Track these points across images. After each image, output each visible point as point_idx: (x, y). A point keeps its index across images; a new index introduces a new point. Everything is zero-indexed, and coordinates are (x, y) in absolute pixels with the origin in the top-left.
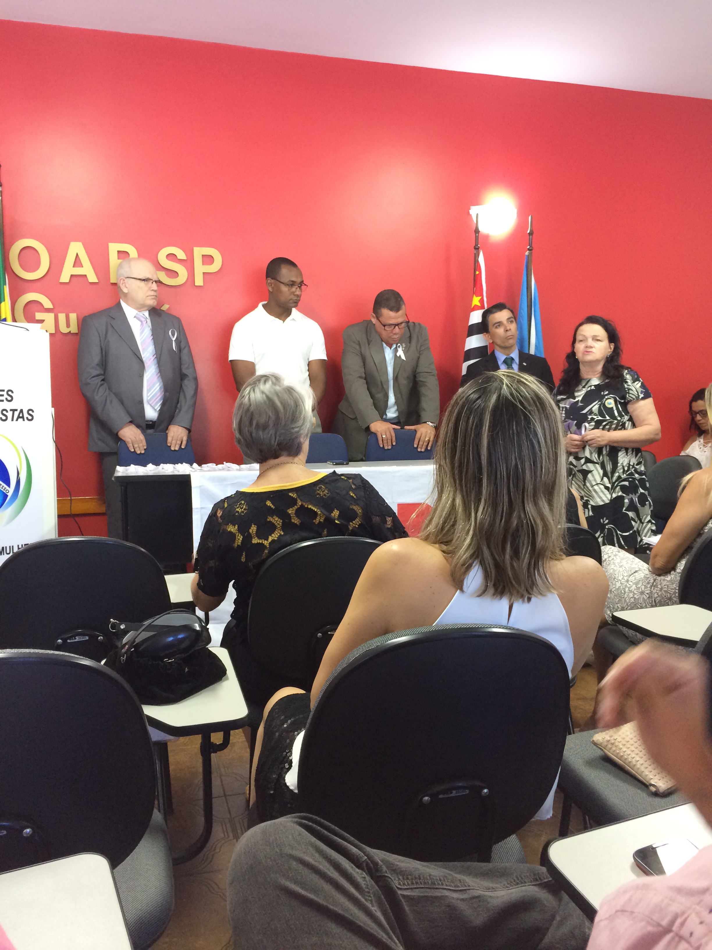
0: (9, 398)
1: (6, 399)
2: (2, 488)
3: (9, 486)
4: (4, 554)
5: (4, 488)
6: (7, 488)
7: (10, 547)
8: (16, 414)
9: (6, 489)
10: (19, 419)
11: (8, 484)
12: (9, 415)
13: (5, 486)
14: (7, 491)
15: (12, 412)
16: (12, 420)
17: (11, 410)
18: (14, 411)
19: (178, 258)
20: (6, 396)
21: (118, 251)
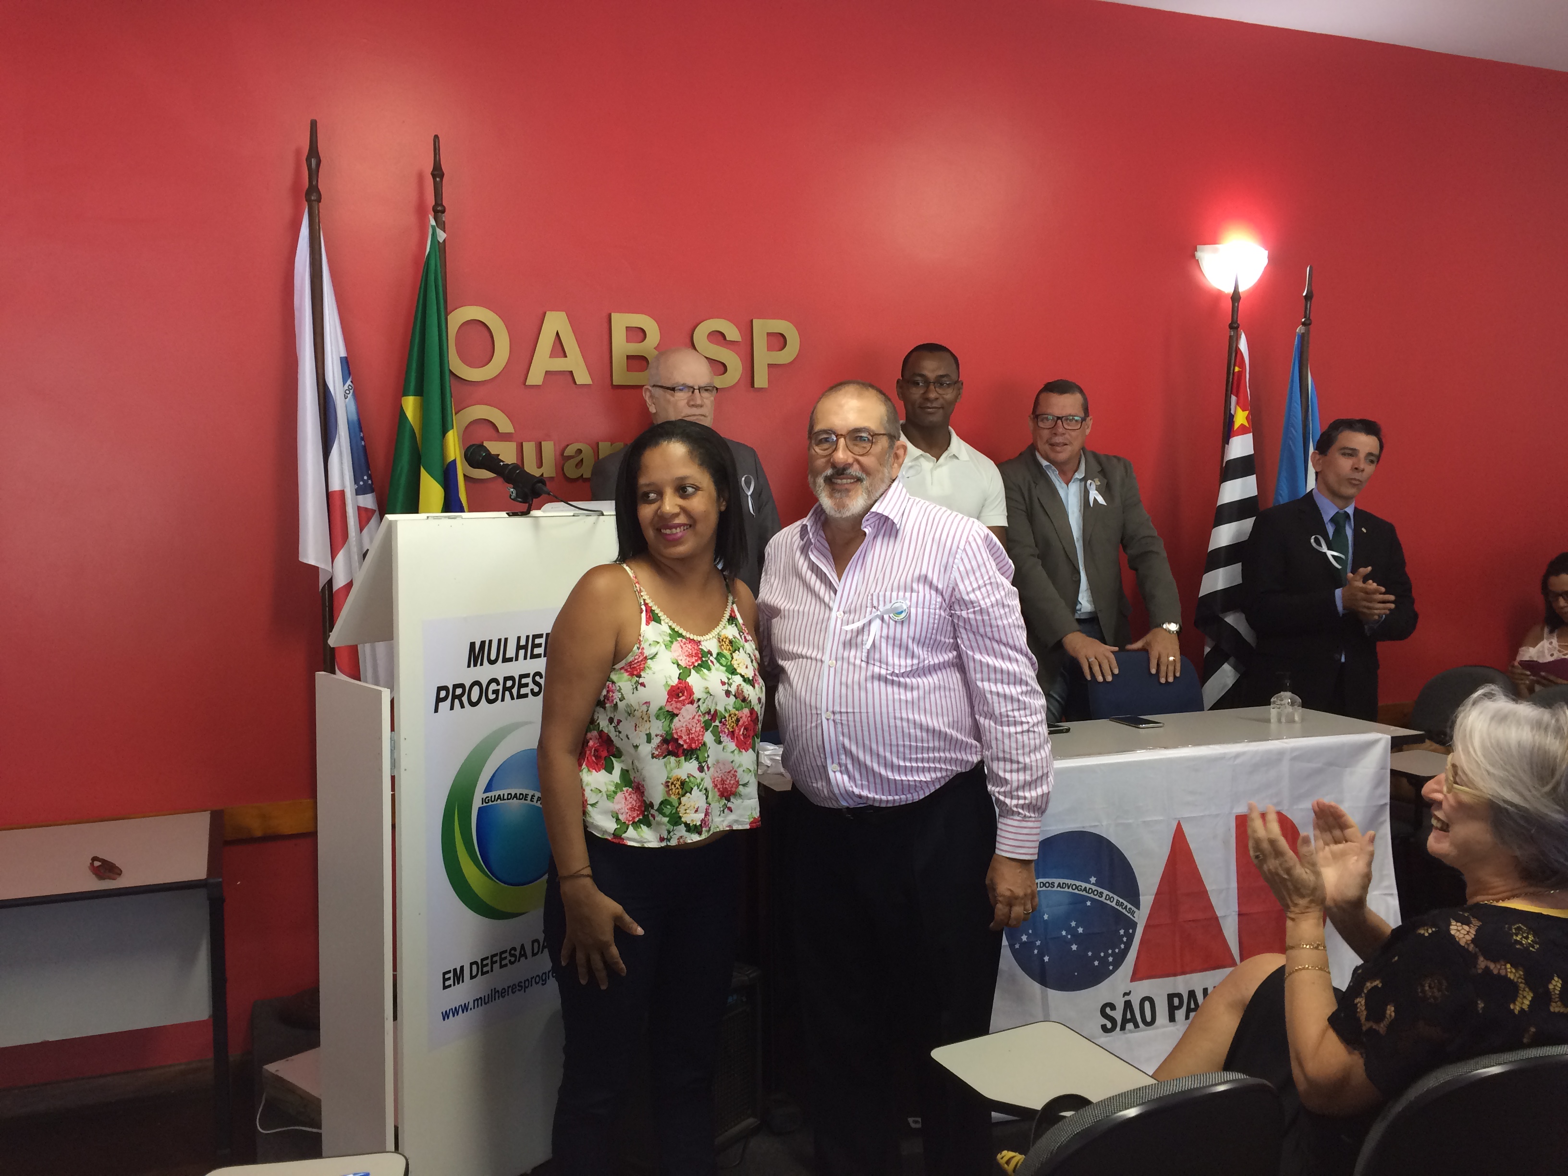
19: (727, 339)
21: (627, 328)
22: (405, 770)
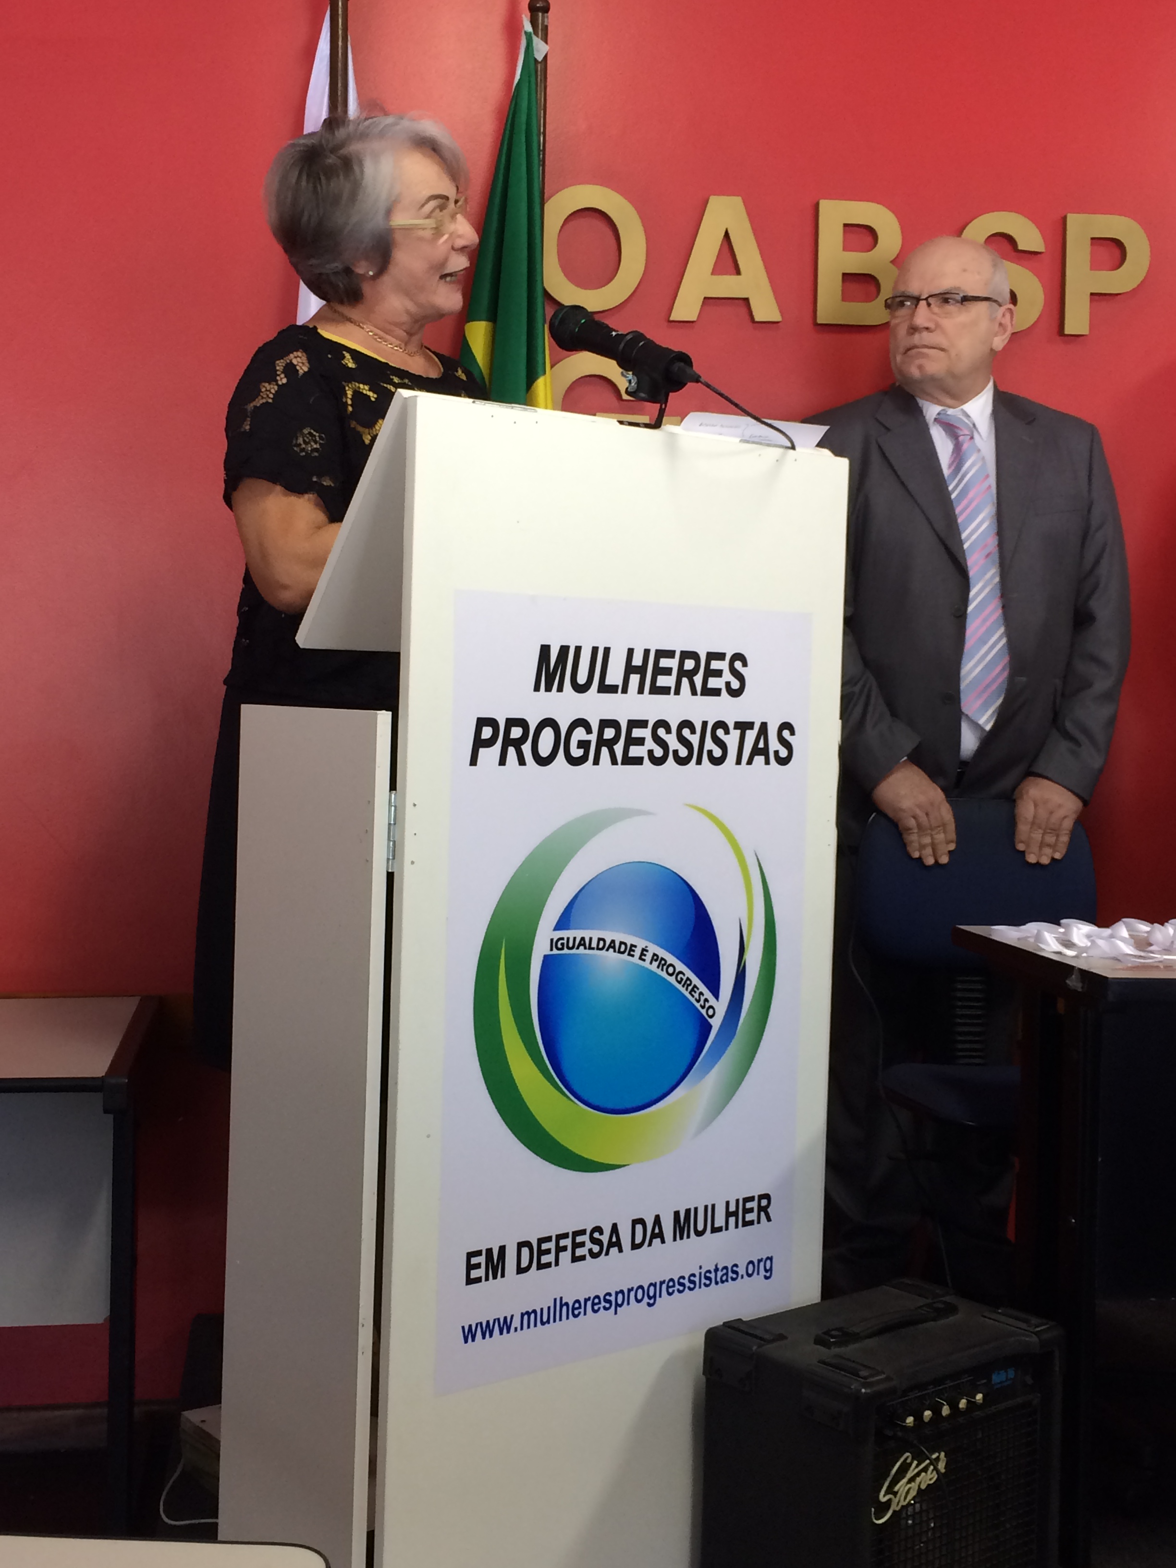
0: (735, 685)
1: (728, 684)
2: (698, 1001)
3: (715, 990)
4: (688, 1237)
5: (702, 998)
6: (712, 1001)
7: (706, 1207)
8: (751, 736)
9: (707, 1005)
10: (756, 758)
11: (714, 987)
12: (732, 740)
13: (708, 994)
14: (711, 1012)
15: (739, 731)
16: (739, 762)
17: (739, 725)
18: (743, 726)
19: (1020, 248)
20: (727, 676)
21: (846, 225)
22: (413, 863)
